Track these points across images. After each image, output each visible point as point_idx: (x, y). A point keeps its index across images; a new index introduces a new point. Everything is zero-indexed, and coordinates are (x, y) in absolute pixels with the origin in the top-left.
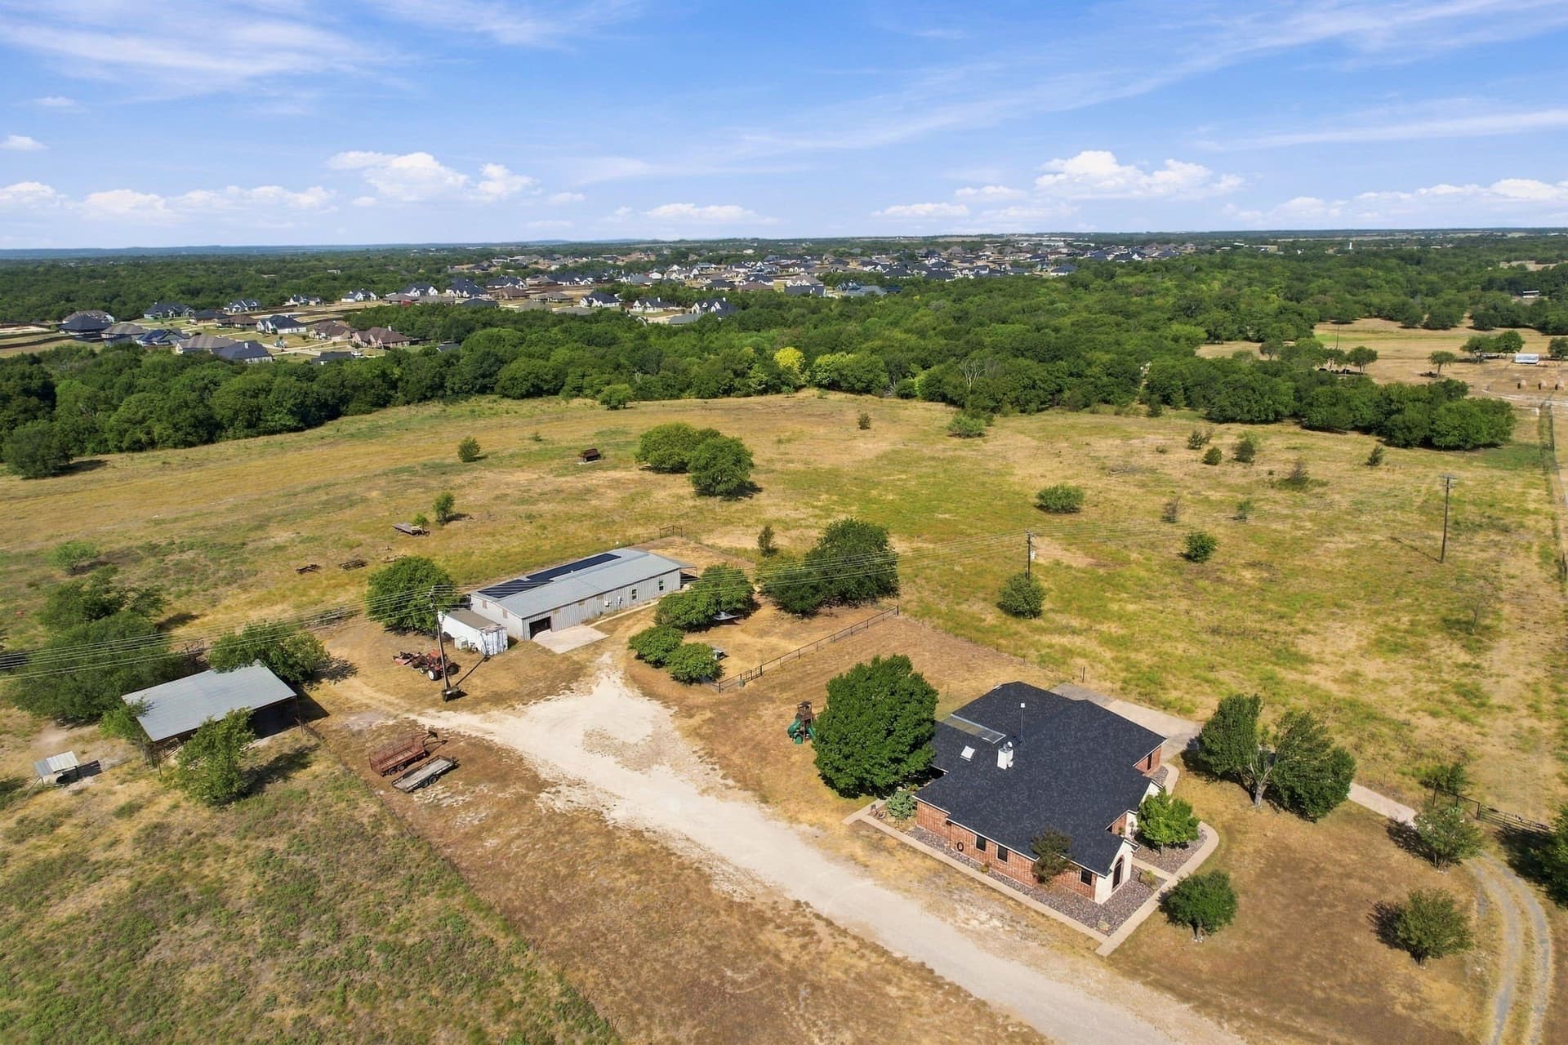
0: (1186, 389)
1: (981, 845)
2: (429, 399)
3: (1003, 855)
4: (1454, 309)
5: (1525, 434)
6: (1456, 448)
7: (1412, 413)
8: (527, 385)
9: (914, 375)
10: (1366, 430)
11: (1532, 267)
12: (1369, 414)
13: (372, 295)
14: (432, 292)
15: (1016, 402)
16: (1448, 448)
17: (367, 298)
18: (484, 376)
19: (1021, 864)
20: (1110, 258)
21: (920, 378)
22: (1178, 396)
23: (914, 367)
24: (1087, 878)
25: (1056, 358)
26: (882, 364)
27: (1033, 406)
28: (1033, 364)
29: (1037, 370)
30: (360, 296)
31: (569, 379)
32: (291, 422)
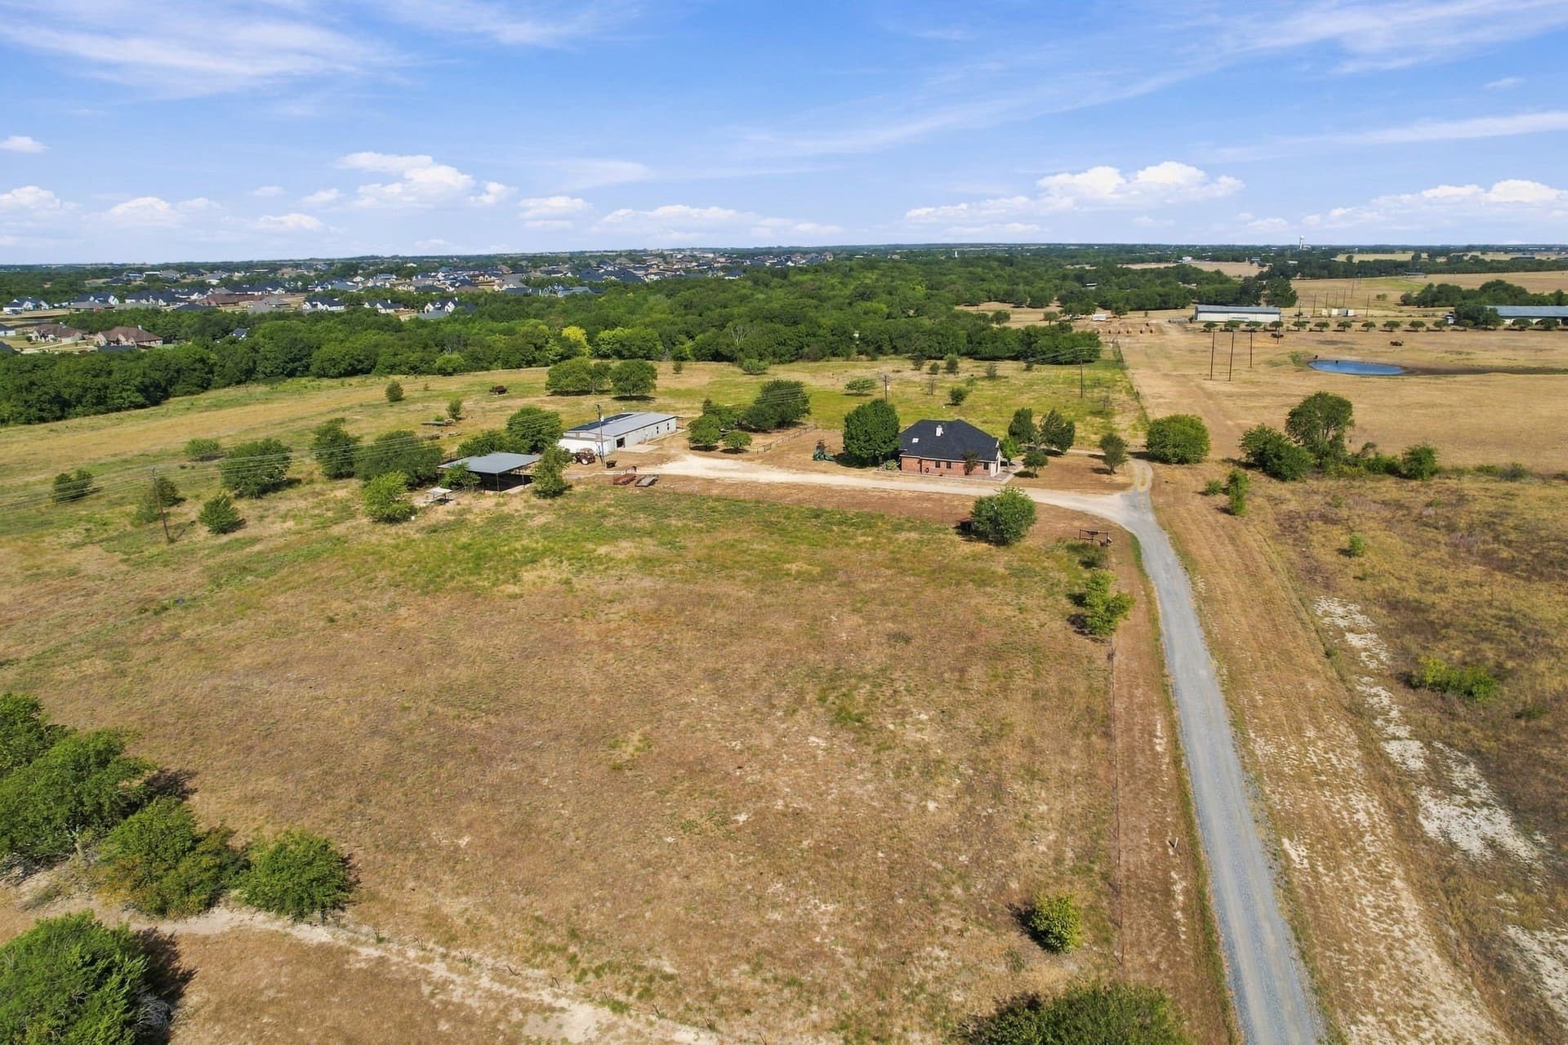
0: (891, 340)
1: (938, 466)
2: (245, 382)
3: (949, 466)
4: (1047, 293)
5: (1107, 353)
6: (1071, 363)
7: (1043, 342)
8: (343, 365)
9: (682, 344)
10: (1015, 358)
11: (1087, 267)
12: (1017, 347)
13: (43, 303)
14: (113, 301)
15: (774, 354)
16: (1066, 363)
17: (37, 307)
18: (293, 360)
19: (959, 466)
20: (768, 264)
21: (689, 345)
22: (886, 347)
23: (683, 338)
24: (986, 467)
25: (795, 323)
26: (657, 335)
27: (786, 358)
28: (782, 326)
29: (786, 332)
30: (28, 305)
31: (381, 359)
32: (140, 399)
